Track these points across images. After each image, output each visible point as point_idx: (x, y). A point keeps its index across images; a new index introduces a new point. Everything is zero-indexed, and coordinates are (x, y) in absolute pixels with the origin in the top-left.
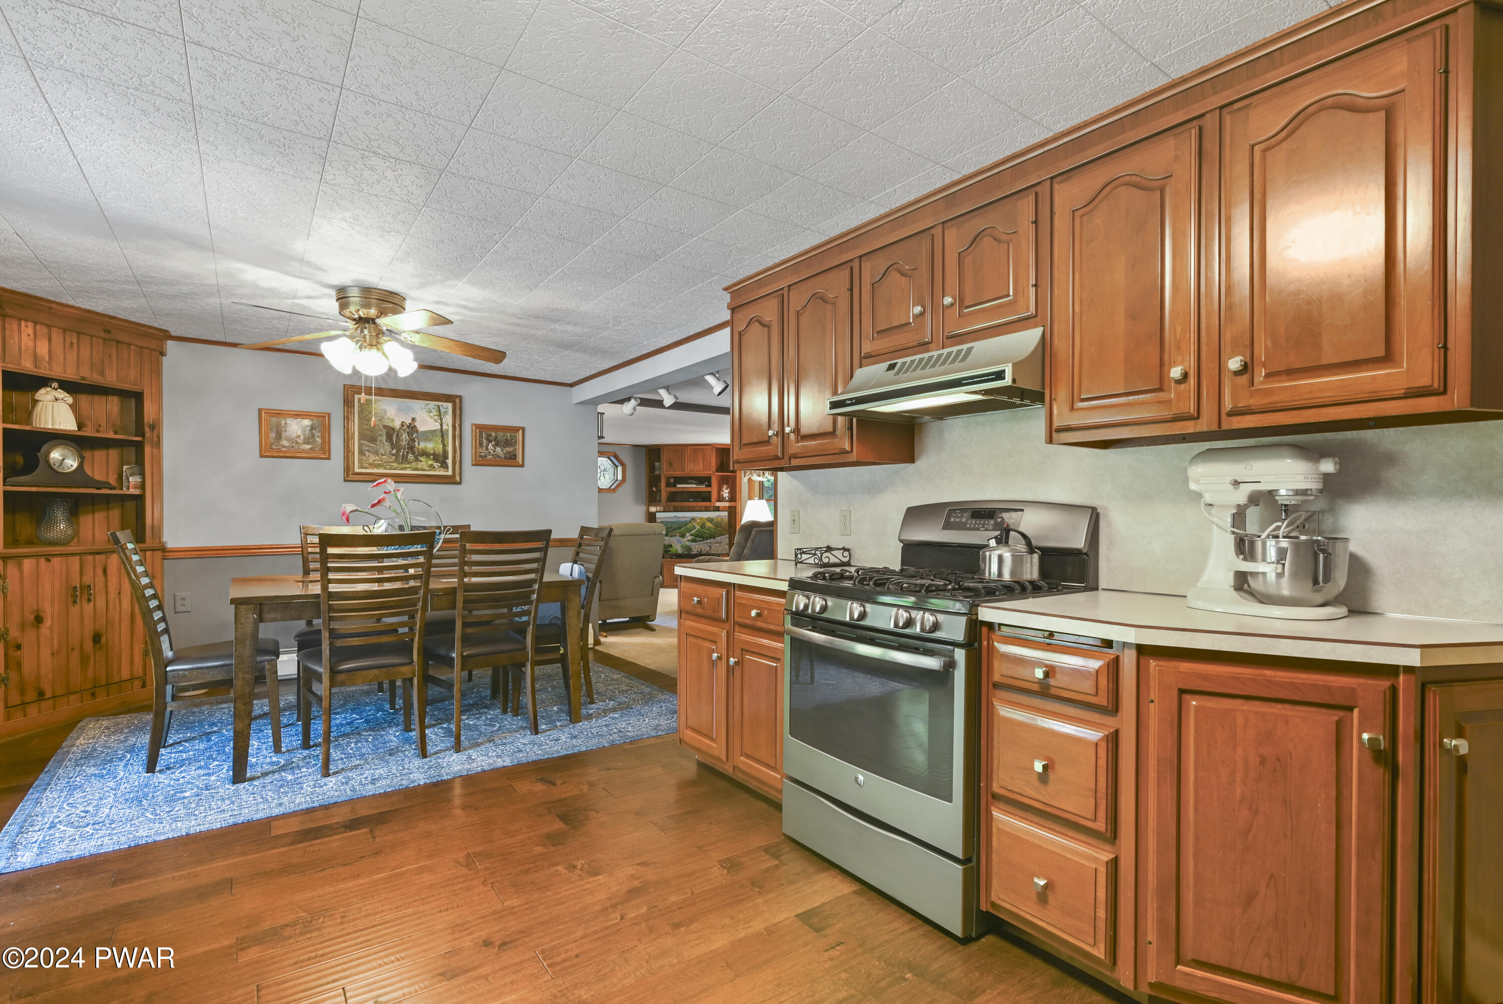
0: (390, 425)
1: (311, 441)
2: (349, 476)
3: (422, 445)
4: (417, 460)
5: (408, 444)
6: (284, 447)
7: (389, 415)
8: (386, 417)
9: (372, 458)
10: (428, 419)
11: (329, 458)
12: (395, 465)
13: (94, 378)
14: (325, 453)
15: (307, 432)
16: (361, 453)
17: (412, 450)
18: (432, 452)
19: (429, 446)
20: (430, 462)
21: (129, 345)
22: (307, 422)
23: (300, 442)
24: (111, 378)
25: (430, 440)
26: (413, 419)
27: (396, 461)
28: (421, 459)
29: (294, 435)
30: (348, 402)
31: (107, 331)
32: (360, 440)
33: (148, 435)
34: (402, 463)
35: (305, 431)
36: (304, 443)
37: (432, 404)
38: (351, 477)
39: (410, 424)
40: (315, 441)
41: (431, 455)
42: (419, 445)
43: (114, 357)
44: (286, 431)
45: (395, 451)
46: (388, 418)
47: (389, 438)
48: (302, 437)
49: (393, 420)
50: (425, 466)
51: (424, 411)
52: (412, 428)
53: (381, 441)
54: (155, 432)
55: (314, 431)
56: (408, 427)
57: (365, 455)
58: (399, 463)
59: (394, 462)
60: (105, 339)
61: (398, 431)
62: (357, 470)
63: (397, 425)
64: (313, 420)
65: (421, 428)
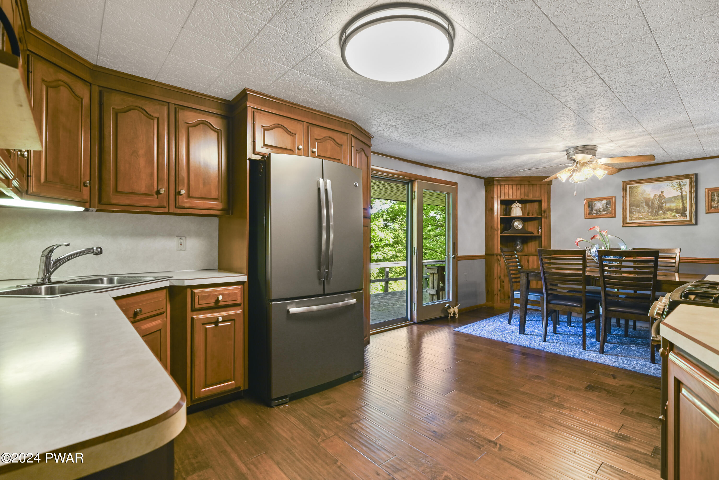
0: (648, 197)
1: (606, 210)
2: (624, 224)
3: (668, 205)
4: (664, 213)
5: (659, 205)
6: (594, 214)
7: (647, 192)
8: (645, 193)
9: (637, 215)
10: (672, 190)
11: (615, 217)
12: (651, 217)
13: (526, 198)
14: (613, 215)
15: (604, 206)
16: (631, 212)
17: (661, 208)
18: (675, 208)
19: (673, 205)
20: (673, 214)
21: (536, 184)
22: (604, 202)
23: (601, 211)
24: (531, 197)
25: (673, 202)
26: (662, 192)
27: (651, 215)
28: (667, 213)
29: (599, 208)
30: (624, 189)
31: (529, 182)
32: (630, 206)
33: (543, 215)
34: (655, 216)
35: (603, 205)
36: (603, 211)
37: (675, 182)
38: (625, 225)
39: (660, 195)
40: (608, 210)
41: (674, 210)
42: (666, 205)
43: (532, 190)
44: (595, 207)
45: (650, 210)
46: (646, 194)
47: (647, 204)
48: (602, 209)
49: (649, 194)
50: (670, 216)
51: (669, 186)
52: (661, 197)
53: (642, 206)
54: (546, 213)
55: (607, 205)
56: (659, 197)
57: (633, 214)
58: (653, 216)
59: (650, 216)
60: (528, 185)
61: (652, 200)
62: (629, 221)
63: (652, 196)
64: (607, 201)
65: (667, 195)
